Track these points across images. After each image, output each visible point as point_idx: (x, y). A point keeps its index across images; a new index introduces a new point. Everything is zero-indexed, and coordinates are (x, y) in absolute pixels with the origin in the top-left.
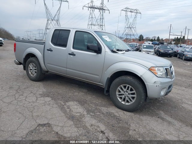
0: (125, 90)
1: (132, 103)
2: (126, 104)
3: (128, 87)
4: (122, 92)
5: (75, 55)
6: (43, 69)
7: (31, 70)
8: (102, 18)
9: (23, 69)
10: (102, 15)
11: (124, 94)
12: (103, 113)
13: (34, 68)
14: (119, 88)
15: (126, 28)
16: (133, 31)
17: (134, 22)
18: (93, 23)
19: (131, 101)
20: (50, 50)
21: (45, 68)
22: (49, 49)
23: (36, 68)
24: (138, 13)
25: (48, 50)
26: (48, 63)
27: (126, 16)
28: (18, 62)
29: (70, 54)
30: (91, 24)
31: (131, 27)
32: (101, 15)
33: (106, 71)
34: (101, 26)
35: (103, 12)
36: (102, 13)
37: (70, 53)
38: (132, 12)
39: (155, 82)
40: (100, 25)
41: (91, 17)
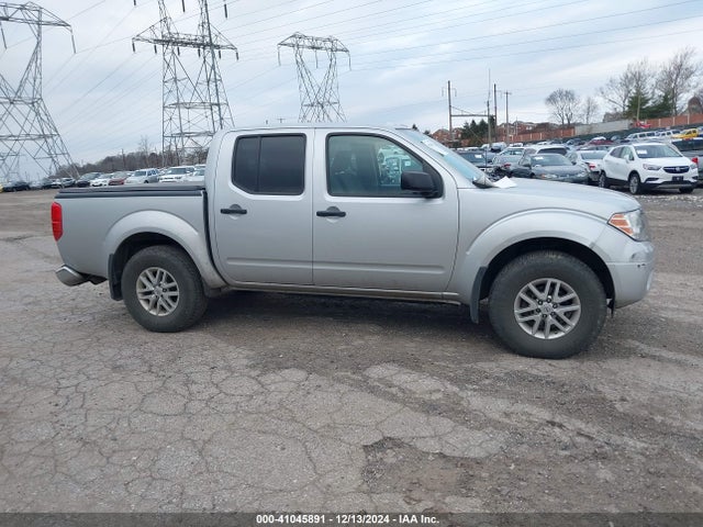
0: (543, 296)
1: (568, 329)
2: (551, 337)
3: (553, 285)
4: (533, 305)
5: (342, 215)
6: (209, 284)
7: (150, 293)
8: (212, 76)
9: (109, 296)
10: (213, 67)
11: (539, 311)
12: (498, 379)
13: (166, 285)
14: (521, 295)
15: (305, 109)
16: (333, 115)
17: (330, 82)
18: (181, 101)
19: (564, 324)
20: (237, 211)
21: (216, 276)
22: (227, 207)
23: (174, 284)
24: (337, 50)
25: (224, 211)
26: (229, 259)
27: (300, 63)
28: (75, 274)
29: (319, 214)
30: (177, 105)
31: (321, 100)
32: (209, 68)
33: (468, 250)
34: (216, 109)
35: (213, 57)
36: (209, 60)
37: (324, 209)
38: (318, 48)
39: (633, 256)
40: (212, 105)
41: (169, 76)
